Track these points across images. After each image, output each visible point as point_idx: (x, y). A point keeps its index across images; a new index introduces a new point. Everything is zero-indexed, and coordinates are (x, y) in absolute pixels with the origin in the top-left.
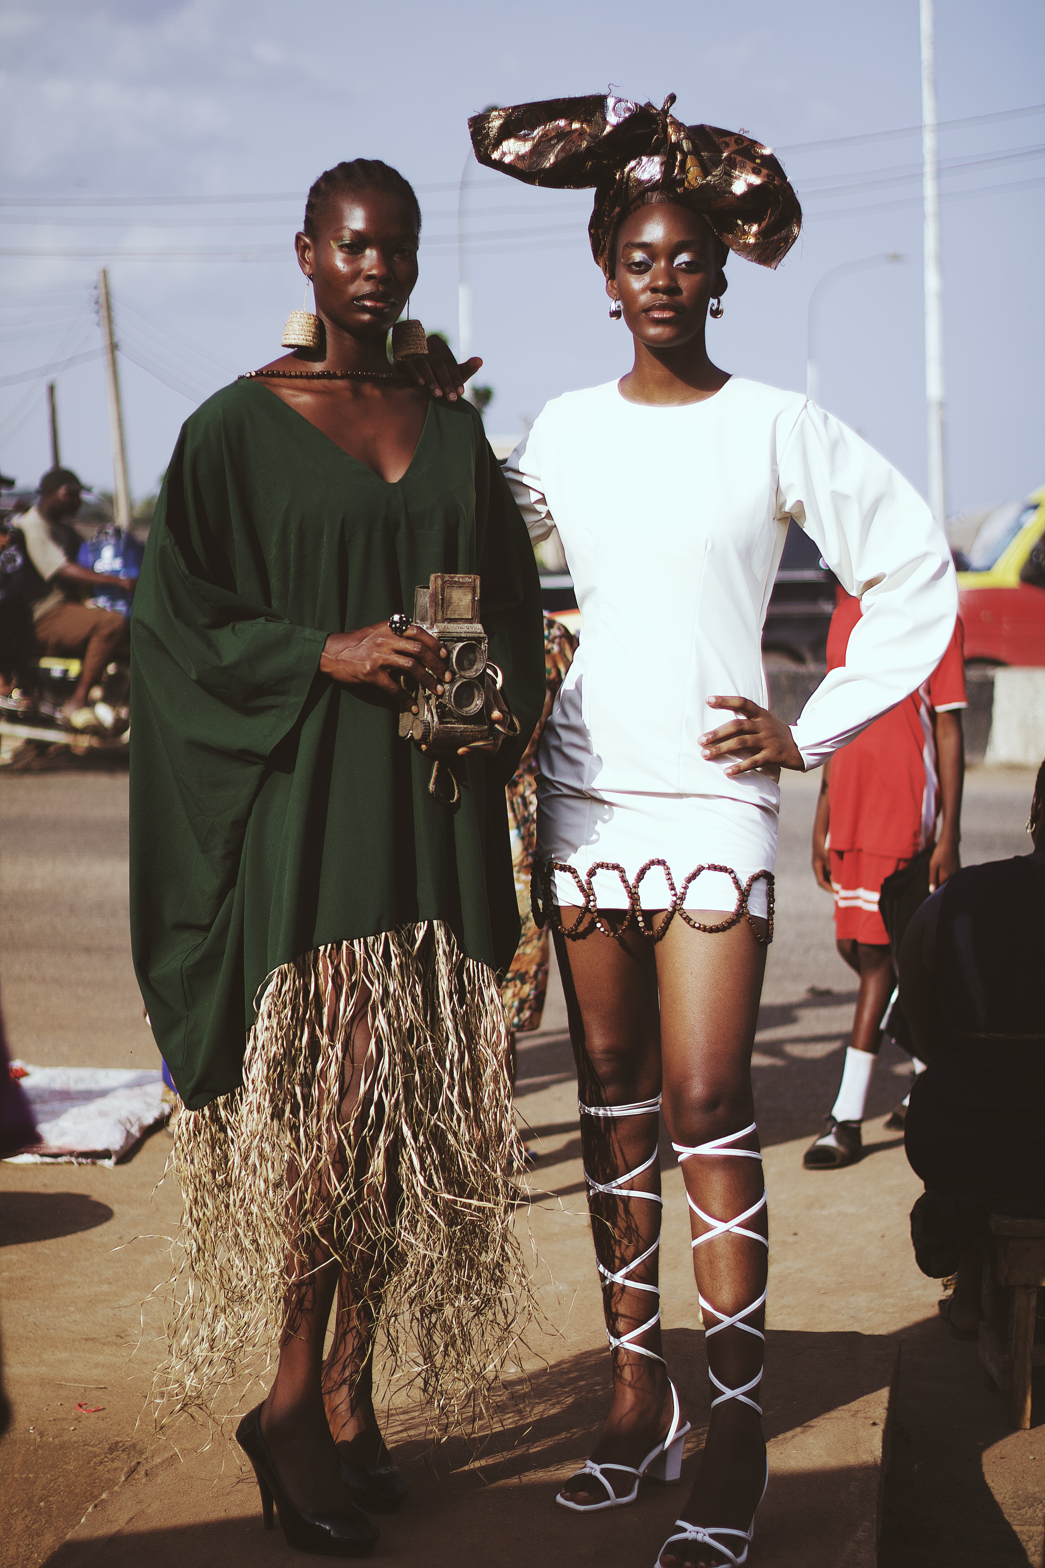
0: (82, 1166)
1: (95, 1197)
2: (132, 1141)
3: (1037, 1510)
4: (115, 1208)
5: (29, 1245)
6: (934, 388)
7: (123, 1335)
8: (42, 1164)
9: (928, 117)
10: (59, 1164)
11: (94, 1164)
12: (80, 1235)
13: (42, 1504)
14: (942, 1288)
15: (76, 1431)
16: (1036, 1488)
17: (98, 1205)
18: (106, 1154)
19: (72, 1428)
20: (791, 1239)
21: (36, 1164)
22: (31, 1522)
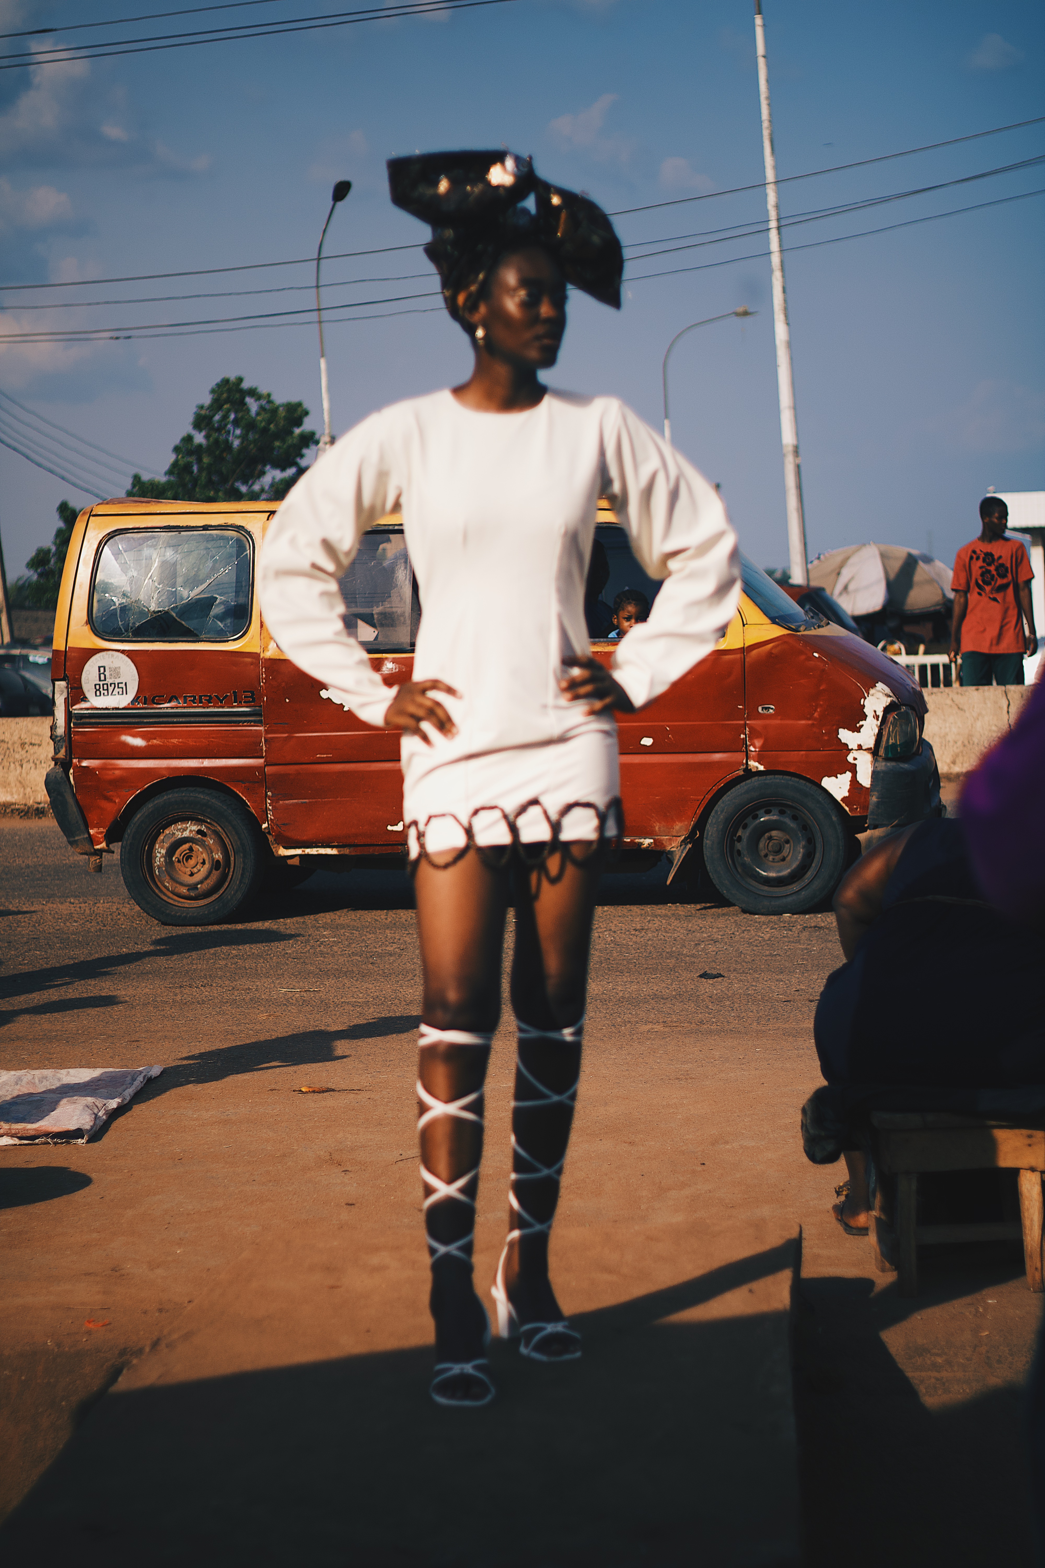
0: (58, 1145)
1: (73, 1168)
2: (100, 1123)
3: (926, 1359)
4: (93, 1176)
5: (21, 1208)
6: (788, 437)
7: (117, 1269)
8: (20, 1145)
9: (770, 175)
10: (37, 1144)
11: (68, 1143)
12: (65, 1198)
13: (64, 1403)
14: (836, 1195)
15: (88, 1342)
16: (925, 1341)
17: (77, 1175)
18: (78, 1133)
19: (84, 1340)
20: (700, 1168)
21: (15, 1145)
22: (55, 1420)
